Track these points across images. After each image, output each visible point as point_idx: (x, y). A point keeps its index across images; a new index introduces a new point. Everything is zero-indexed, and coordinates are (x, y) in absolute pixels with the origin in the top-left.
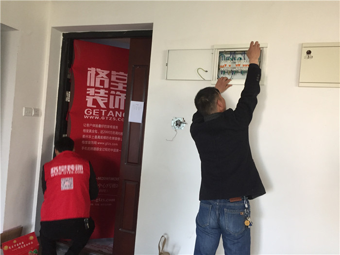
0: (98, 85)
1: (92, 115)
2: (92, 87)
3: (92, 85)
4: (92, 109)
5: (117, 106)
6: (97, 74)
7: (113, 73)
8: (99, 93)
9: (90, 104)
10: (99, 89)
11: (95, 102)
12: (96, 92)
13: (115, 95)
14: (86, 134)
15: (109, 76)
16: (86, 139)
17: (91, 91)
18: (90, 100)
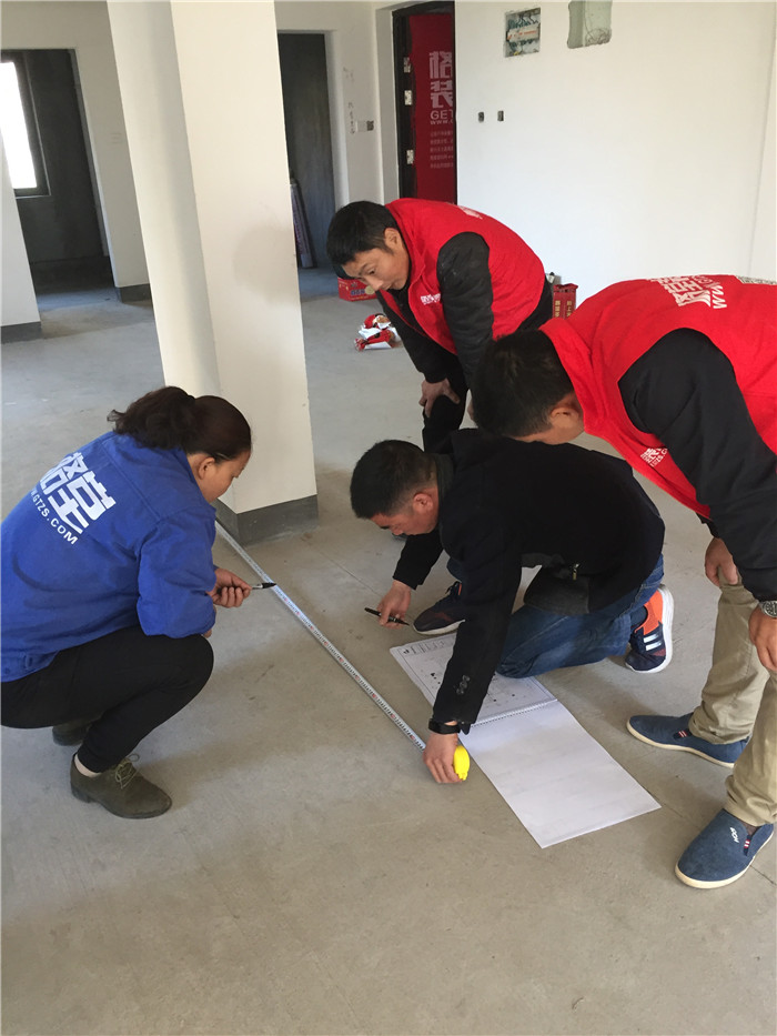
0: (443, 75)
1: (439, 119)
2: (436, 80)
3: (436, 76)
4: (439, 110)
6: (441, 59)
8: (445, 86)
9: (435, 104)
10: (445, 80)
11: (442, 100)
12: (441, 86)
14: (434, 146)
16: (435, 154)
17: (436, 86)
18: (435, 98)
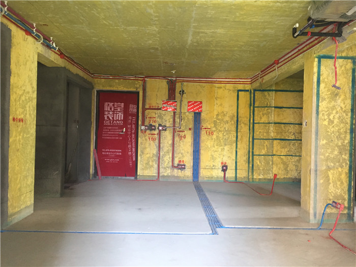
0: (109, 110)
1: (107, 123)
3: (107, 110)
4: (107, 120)
5: (117, 119)
6: (108, 105)
7: (115, 103)
8: (110, 113)
9: (106, 118)
11: (108, 117)
12: (108, 113)
13: (116, 114)
14: (104, 131)
15: (113, 105)
16: (104, 134)
17: (106, 113)
18: (106, 117)
